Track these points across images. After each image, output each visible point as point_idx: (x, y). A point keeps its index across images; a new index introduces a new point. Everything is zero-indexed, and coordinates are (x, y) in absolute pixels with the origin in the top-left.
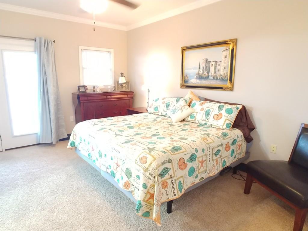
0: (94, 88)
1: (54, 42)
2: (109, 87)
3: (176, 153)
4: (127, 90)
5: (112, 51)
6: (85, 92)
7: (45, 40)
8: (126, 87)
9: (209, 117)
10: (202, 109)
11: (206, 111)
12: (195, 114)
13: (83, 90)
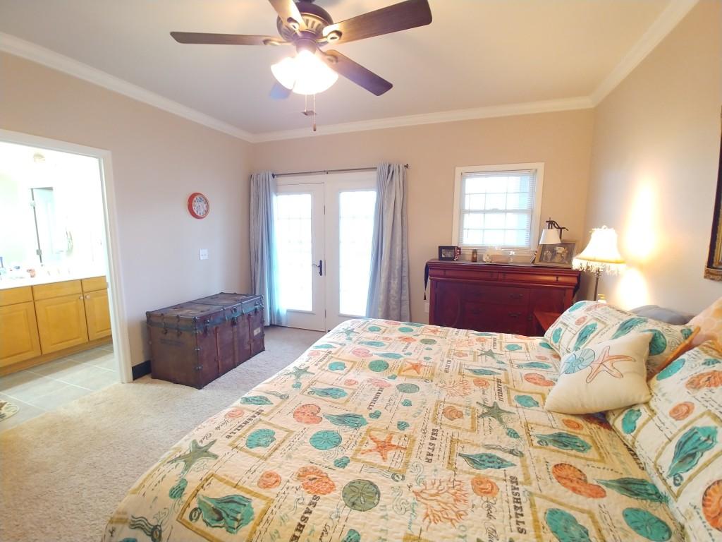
0: (475, 252)
1: (407, 166)
2: (512, 253)
3: (200, 524)
4: (565, 263)
5: (540, 166)
6: (452, 259)
7: (389, 166)
8: (564, 255)
9: (686, 476)
10: (685, 409)
11: (694, 432)
12: (645, 413)
13: (449, 256)
